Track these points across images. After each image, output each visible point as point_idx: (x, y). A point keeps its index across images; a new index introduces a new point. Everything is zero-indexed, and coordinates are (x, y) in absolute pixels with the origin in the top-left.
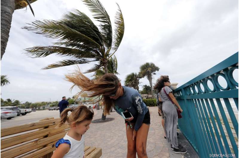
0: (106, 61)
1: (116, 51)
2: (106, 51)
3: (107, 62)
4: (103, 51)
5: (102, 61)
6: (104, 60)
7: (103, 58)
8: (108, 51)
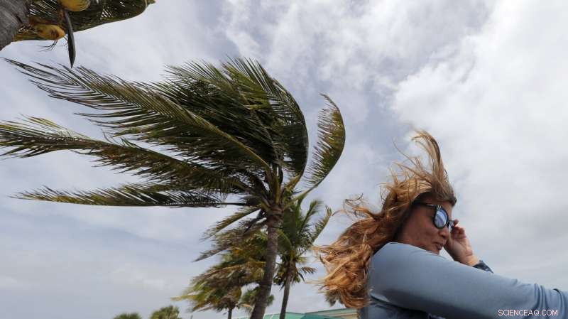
0: (280, 213)
1: (316, 185)
2: (286, 180)
3: (280, 216)
4: (275, 181)
5: (267, 210)
6: (272, 207)
7: (272, 202)
8: (293, 183)
